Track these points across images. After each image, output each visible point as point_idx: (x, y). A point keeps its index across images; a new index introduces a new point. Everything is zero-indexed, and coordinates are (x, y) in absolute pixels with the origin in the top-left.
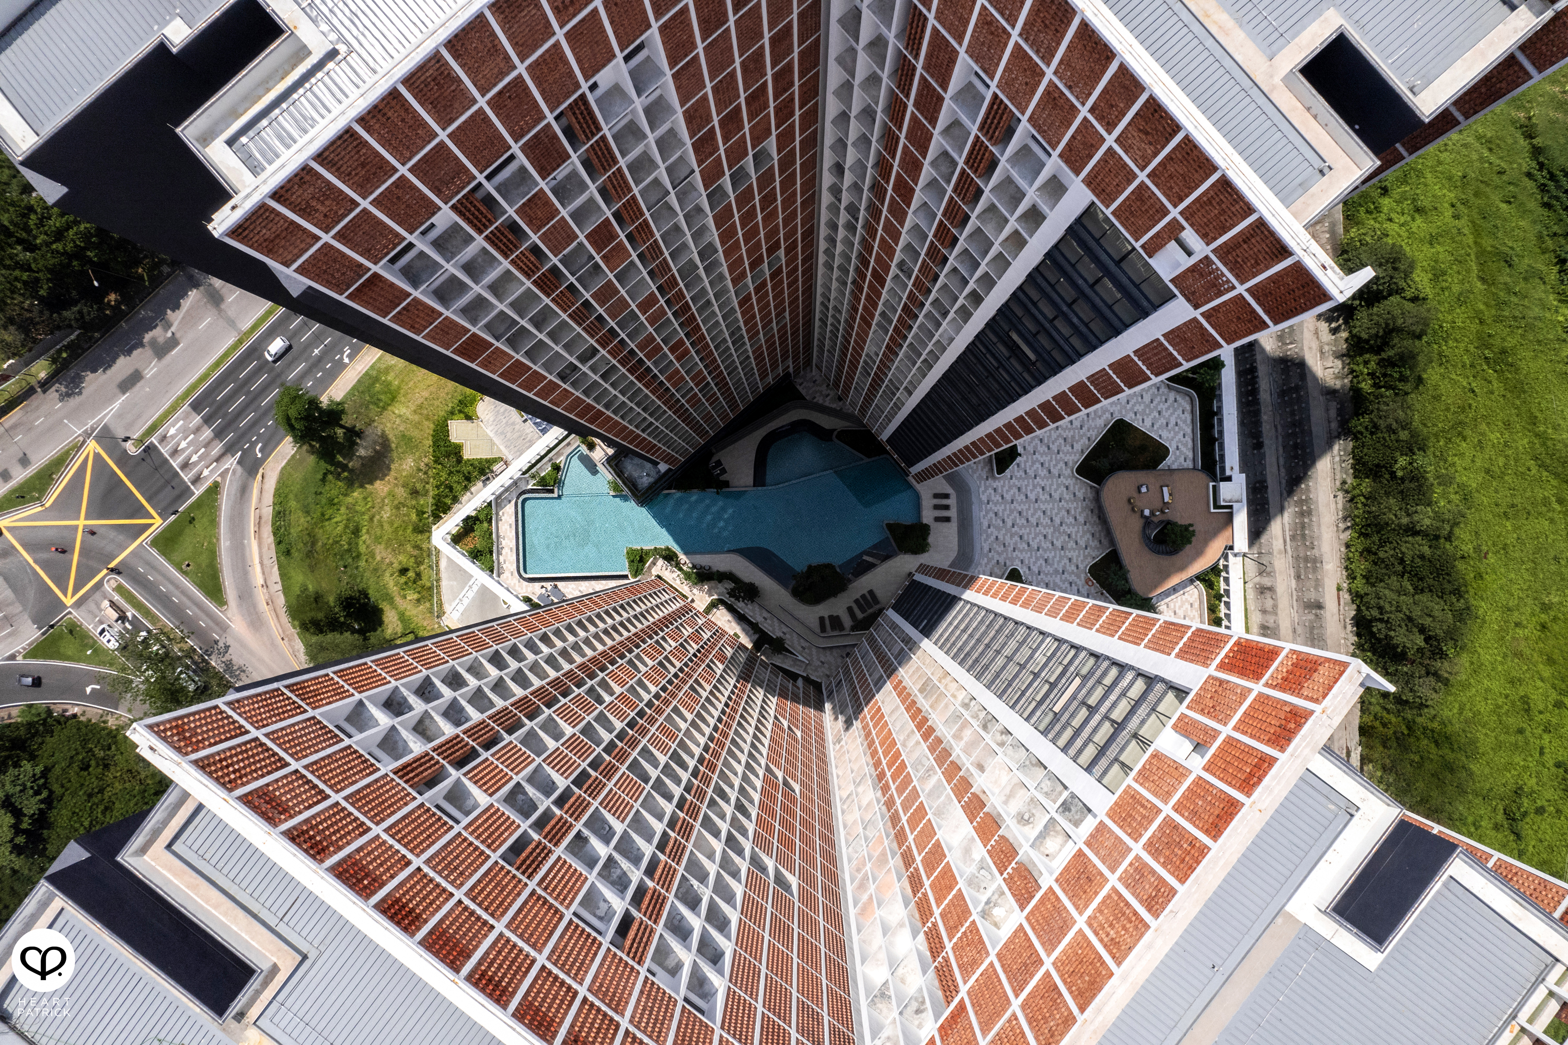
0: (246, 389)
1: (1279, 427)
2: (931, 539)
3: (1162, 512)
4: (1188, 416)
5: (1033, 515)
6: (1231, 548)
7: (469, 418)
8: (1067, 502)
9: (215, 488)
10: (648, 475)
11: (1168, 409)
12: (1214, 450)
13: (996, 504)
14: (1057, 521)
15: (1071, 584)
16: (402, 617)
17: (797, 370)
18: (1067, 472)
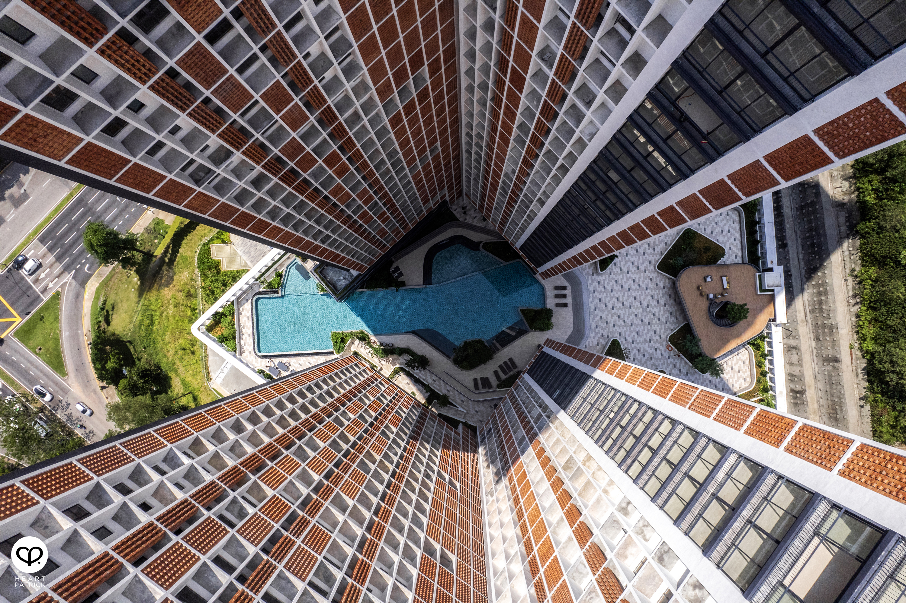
0: (76, 227)
1: (798, 232)
2: (553, 320)
3: (722, 295)
4: (737, 226)
5: (627, 300)
6: (774, 320)
7: (224, 242)
8: (651, 290)
9: (57, 296)
10: (344, 279)
11: (722, 220)
12: (757, 249)
13: (600, 293)
14: (645, 304)
15: (656, 349)
16: (184, 383)
17: (452, 199)
18: (651, 268)
